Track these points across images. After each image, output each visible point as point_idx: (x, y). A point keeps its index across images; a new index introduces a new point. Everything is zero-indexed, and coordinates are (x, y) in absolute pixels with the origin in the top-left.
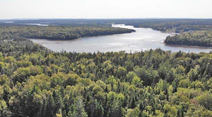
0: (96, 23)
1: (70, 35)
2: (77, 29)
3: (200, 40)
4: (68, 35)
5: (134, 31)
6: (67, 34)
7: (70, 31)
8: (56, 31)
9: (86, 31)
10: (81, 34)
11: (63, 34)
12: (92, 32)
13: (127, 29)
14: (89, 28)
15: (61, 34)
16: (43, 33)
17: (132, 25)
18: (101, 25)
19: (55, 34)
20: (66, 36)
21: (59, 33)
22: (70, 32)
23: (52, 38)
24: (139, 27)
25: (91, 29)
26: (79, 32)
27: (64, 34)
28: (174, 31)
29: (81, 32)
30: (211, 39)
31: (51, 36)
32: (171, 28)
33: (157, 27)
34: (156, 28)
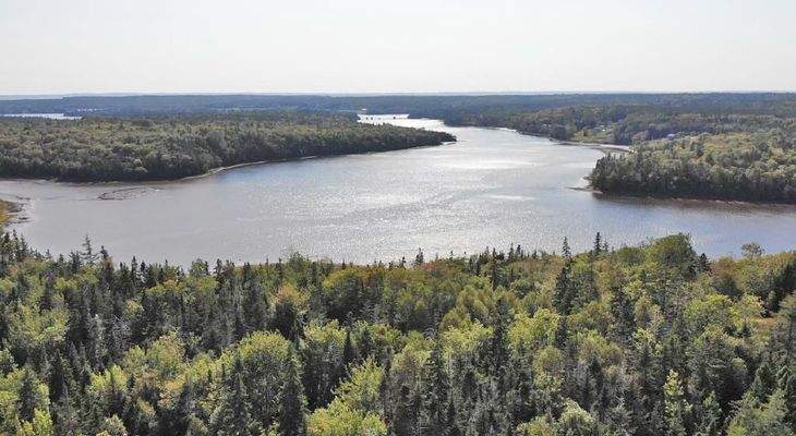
0: (293, 108)
1: (166, 156)
2: (204, 132)
3: (749, 173)
4: (159, 156)
5: (450, 138)
6: (153, 153)
7: (171, 139)
8: (103, 141)
9: (244, 139)
10: (221, 153)
11: (137, 155)
12: (275, 142)
13: (421, 131)
14: (259, 126)
15: (128, 152)
16: (45, 152)
17: (436, 118)
18: (314, 116)
19: (98, 152)
20: (149, 164)
21: (116, 150)
22: (171, 144)
23: (83, 170)
24: (466, 125)
25: (269, 132)
26: (213, 145)
27: (143, 153)
28: (610, 138)
29: (224, 144)
30: (793, 167)
31: (77, 165)
32: (593, 125)
33: (534, 123)
34: (531, 129)
